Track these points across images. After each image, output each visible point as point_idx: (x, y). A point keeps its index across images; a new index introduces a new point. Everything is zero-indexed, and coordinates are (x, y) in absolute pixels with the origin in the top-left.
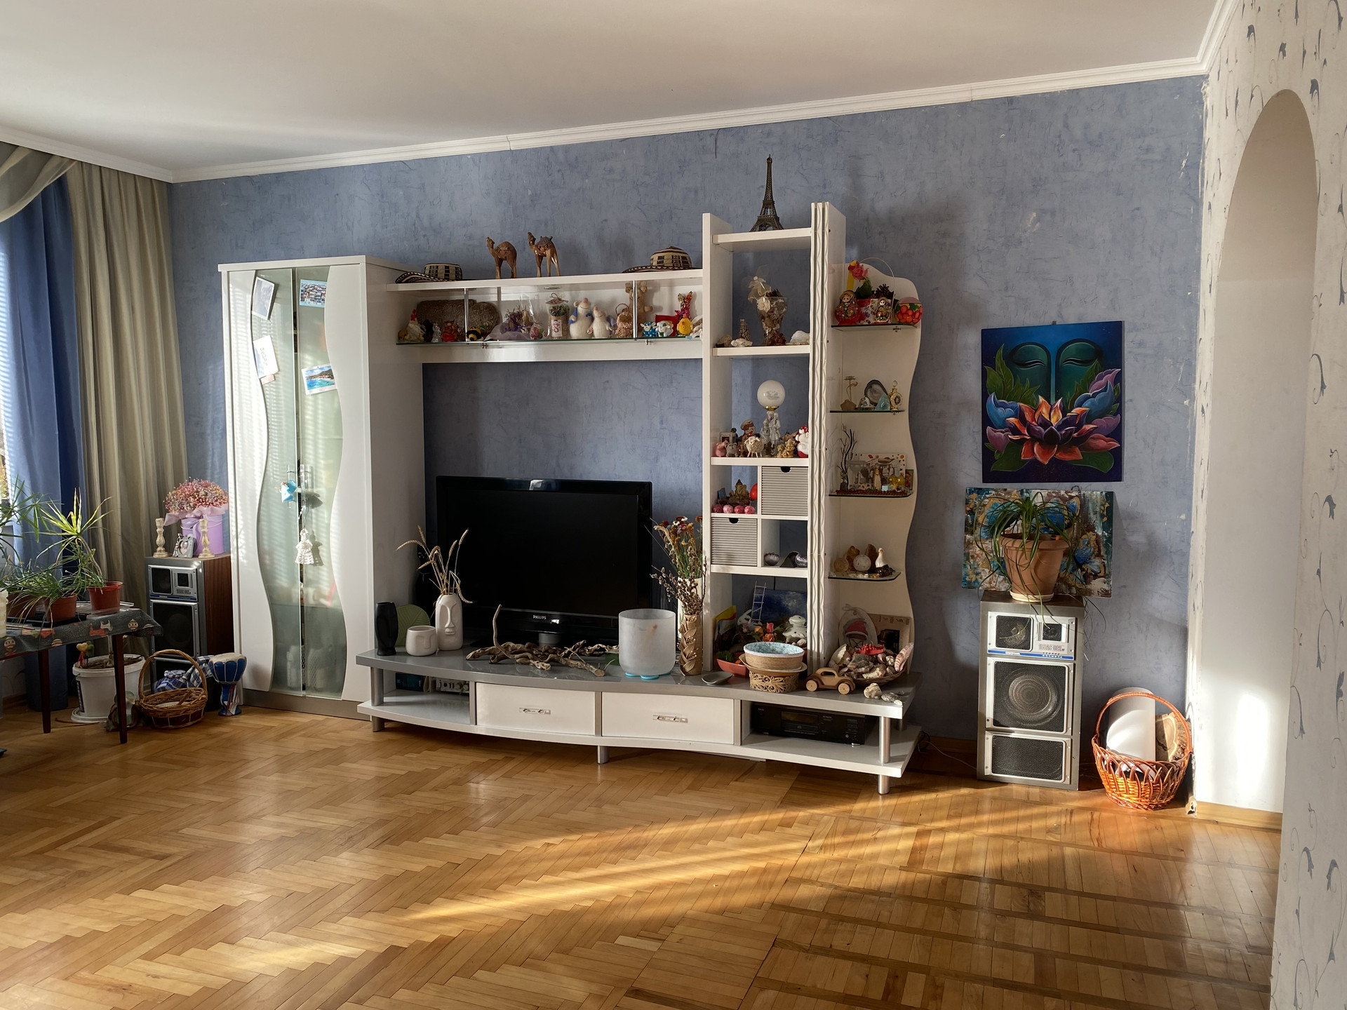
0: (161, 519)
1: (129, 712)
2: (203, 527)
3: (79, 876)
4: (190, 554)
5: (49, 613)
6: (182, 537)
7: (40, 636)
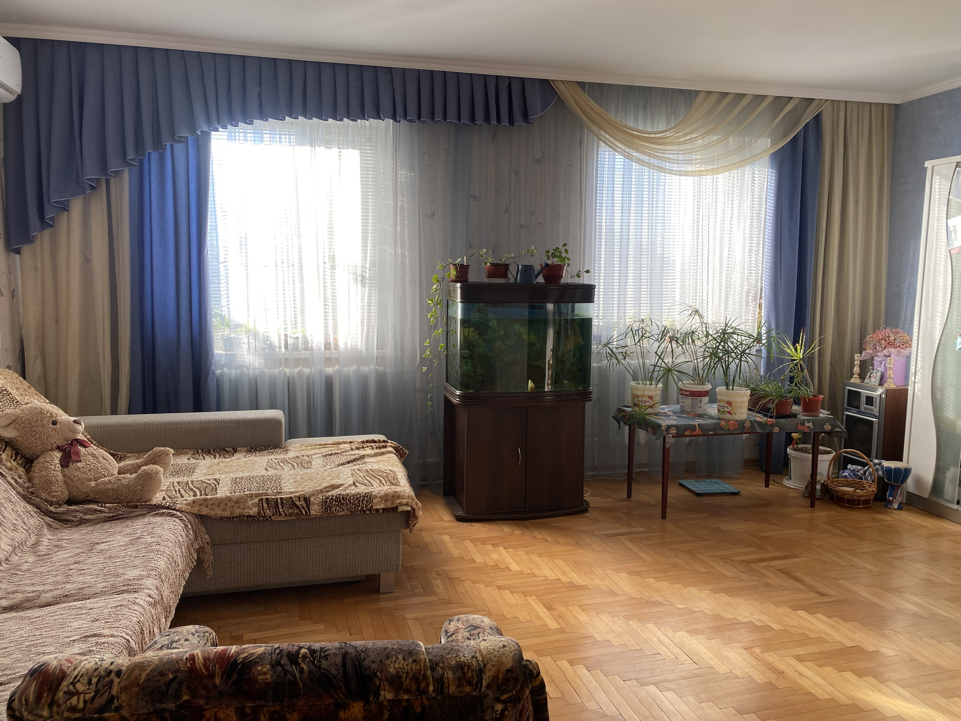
0: (859, 355)
1: (818, 487)
2: (890, 364)
3: (767, 587)
4: (877, 383)
5: (774, 408)
6: (873, 369)
7: (766, 423)
